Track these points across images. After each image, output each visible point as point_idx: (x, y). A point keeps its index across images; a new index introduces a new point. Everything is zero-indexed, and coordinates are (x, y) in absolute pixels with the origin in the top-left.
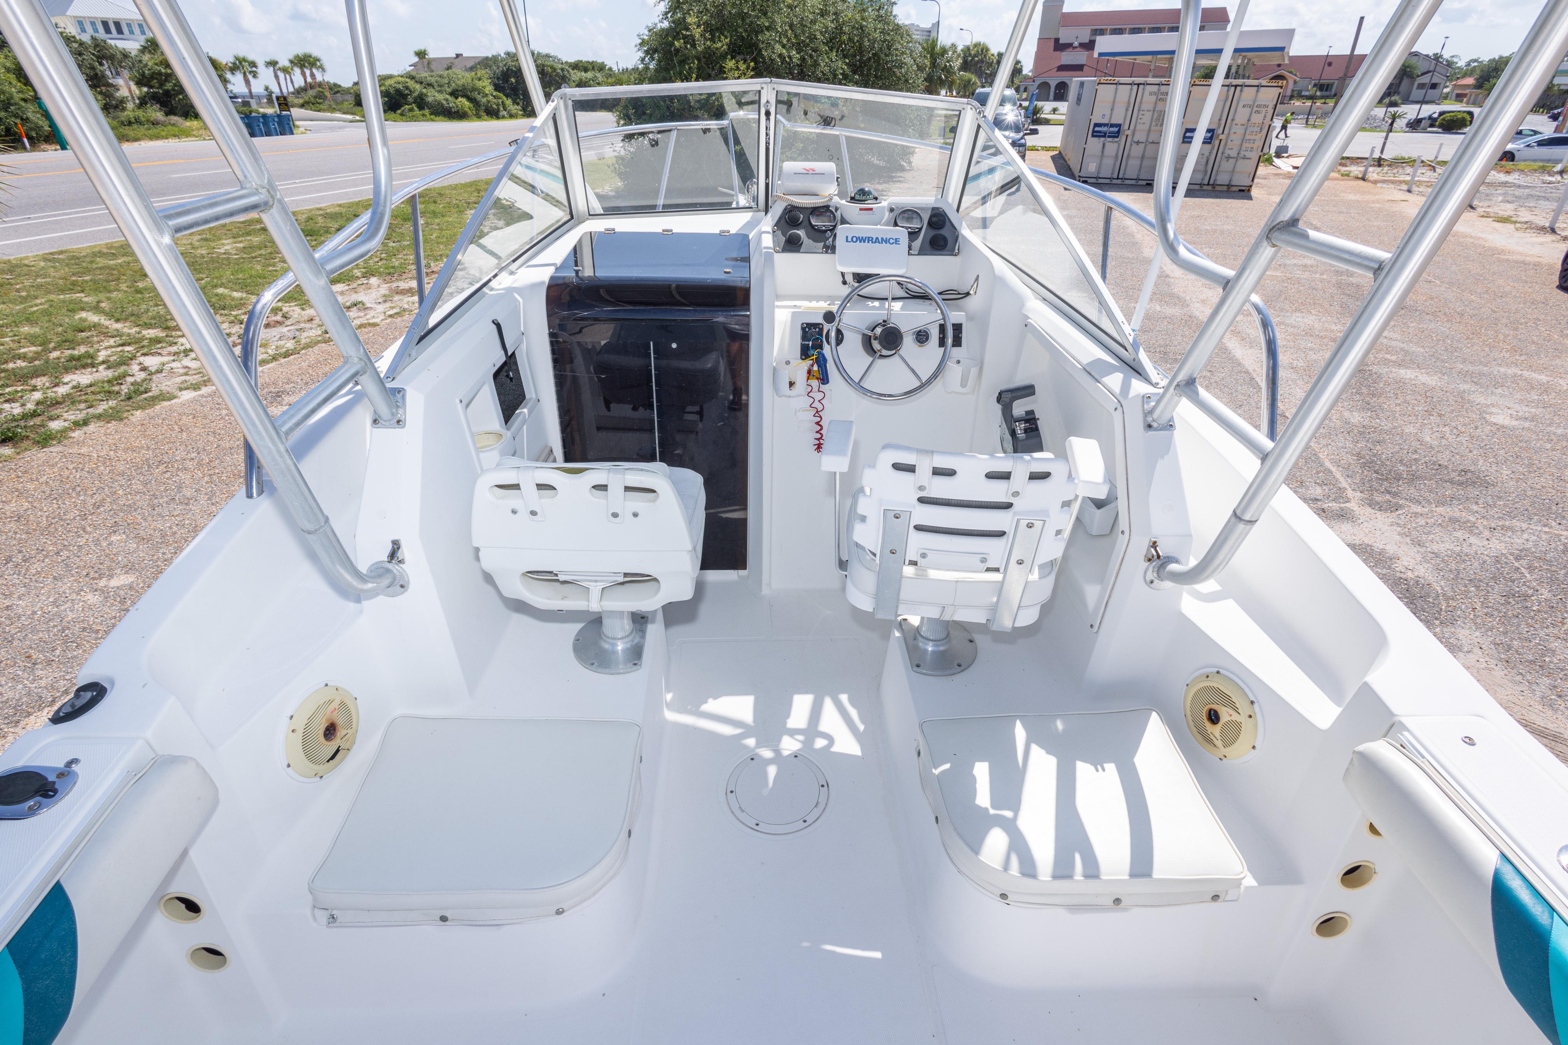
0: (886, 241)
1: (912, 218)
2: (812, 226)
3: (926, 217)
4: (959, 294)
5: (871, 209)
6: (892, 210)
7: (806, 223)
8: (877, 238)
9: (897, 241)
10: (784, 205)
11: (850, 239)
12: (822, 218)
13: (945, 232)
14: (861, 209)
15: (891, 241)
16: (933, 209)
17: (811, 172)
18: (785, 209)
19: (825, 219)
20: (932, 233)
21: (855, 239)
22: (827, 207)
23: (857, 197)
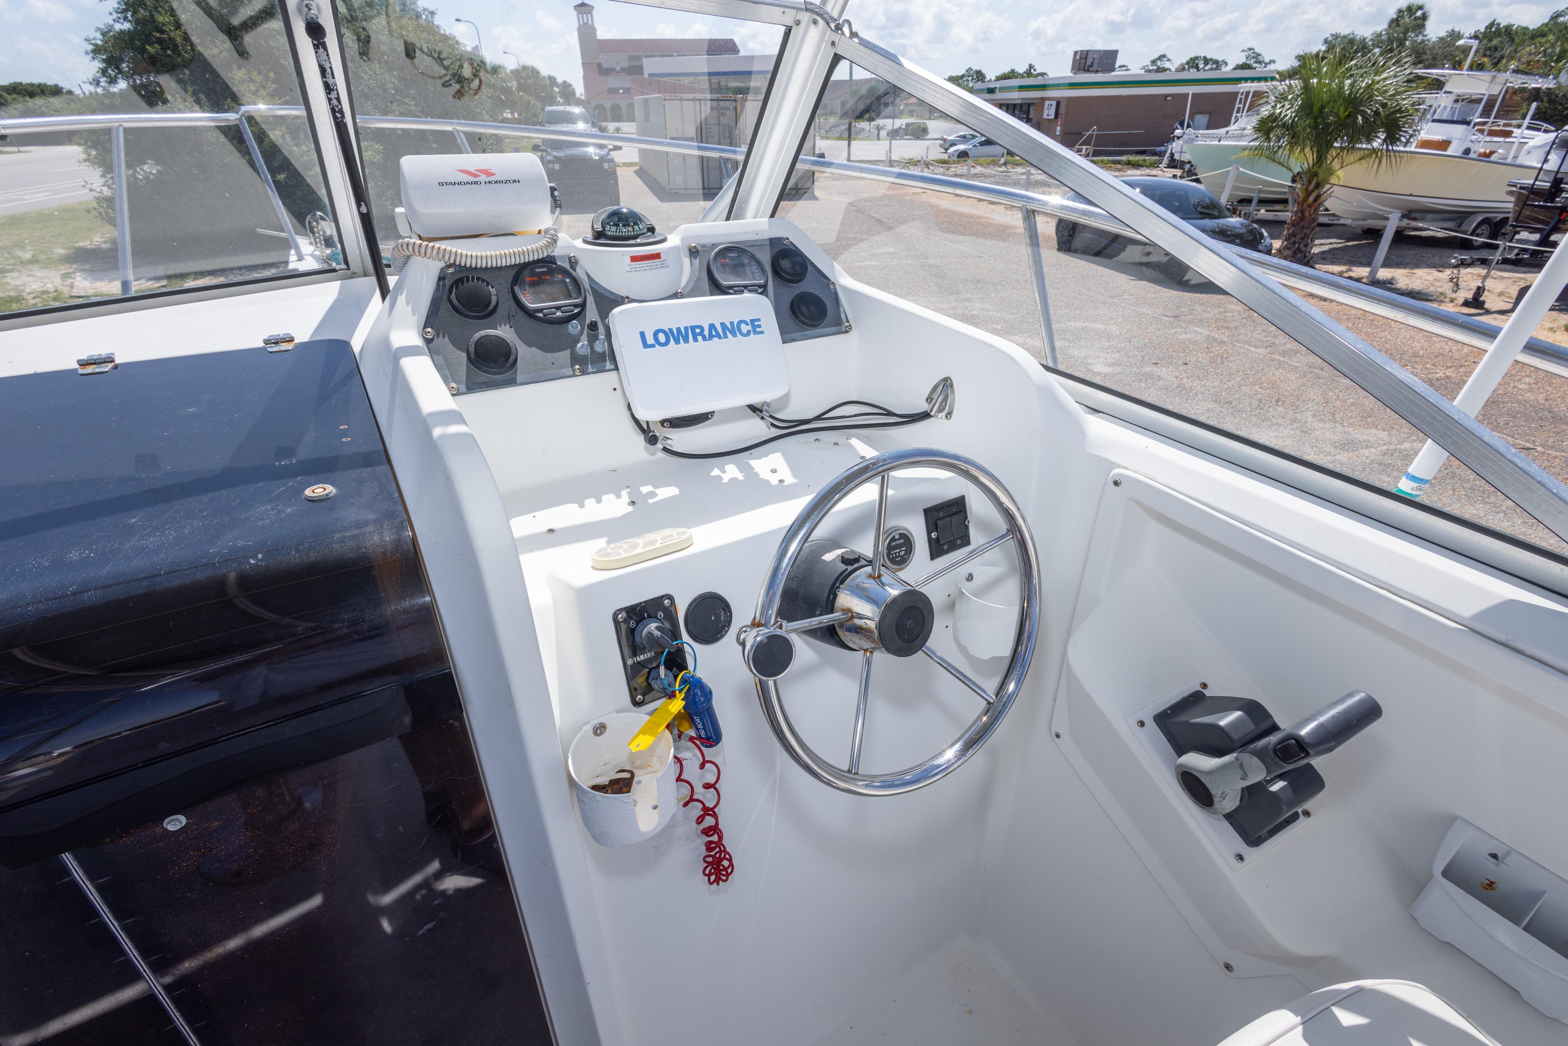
0: (732, 330)
1: (742, 265)
2: (530, 314)
3: (766, 258)
4: (890, 414)
5: (657, 256)
6: (694, 252)
7: (507, 305)
8: (712, 327)
9: (755, 326)
10: (435, 267)
11: (650, 340)
12: (547, 288)
13: (807, 286)
14: (634, 259)
15: (744, 328)
16: (773, 242)
17: (483, 178)
18: (441, 278)
19: (556, 290)
20: (791, 292)
21: (662, 338)
22: (549, 262)
23: (611, 230)
